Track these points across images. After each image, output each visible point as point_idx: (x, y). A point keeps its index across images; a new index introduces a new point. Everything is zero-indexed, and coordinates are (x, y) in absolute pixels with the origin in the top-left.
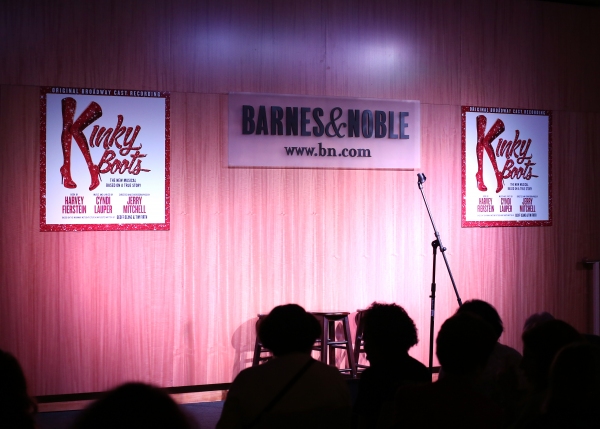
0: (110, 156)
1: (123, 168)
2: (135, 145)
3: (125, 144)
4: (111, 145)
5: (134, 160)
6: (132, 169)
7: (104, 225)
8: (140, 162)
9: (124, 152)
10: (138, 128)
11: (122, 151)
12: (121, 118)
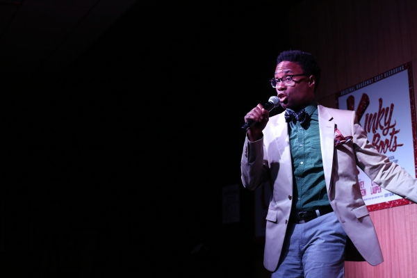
0: (377, 138)
1: (386, 147)
2: (391, 124)
3: (385, 124)
4: (377, 129)
5: (392, 138)
6: (391, 147)
7: (377, 205)
8: (396, 138)
9: (385, 132)
10: (392, 106)
11: (383, 132)
12: (381, 100)
